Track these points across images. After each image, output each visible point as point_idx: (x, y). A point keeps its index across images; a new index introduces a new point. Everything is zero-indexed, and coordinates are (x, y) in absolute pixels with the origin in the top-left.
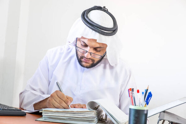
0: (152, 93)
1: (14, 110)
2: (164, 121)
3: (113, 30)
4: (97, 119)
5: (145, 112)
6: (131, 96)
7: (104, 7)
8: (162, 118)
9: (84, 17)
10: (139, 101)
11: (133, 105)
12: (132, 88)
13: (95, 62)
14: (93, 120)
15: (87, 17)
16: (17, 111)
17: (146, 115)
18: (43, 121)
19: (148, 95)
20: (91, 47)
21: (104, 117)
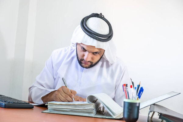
0: (144, 88)
1: (23, 103)
2: (154, 112)
3: (109, 36)
4: (95, 111)
5: (138, 105)
6: (125, 91)
7: (101, 14)
8: (152, 110)
9: (83, 25)
10: (132, 95)
11: (127, 98)
12: (126, 84)
13: (94, 64)
14: (93, 112)
15: (86, 25)
16: (26, 104)
17: (139, 107)
18: (49, 113)
19: (140, 90)
20: (89, 52)
21: (102, 109)
